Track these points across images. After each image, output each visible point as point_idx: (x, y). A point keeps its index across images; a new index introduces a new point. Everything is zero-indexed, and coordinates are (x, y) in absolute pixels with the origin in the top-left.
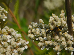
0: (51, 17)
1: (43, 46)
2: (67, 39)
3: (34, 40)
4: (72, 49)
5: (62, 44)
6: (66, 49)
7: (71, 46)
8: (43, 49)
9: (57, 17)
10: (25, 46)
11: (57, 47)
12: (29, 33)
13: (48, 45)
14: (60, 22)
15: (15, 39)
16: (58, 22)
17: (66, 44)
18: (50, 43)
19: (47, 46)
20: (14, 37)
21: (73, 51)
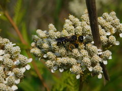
0: (67, 21)
1: (54, 66)
2: (91, 54)
3: (40, 57)
4: (99, 69)
5: (83, 61)
6: (91, 69)
7: (98, 64)
8: (54, 71)
9: (77, 20)
10: (26, 65)
11: (76, 66)
12: (33, 47)
13: (62, 63)
14: (80, 27)
15: (11, 56)
16: (78, 28)
17: (90, 61)
18: (65, 61)
19: (61, 65)
20: (9, 51)
21: (101, 73)
